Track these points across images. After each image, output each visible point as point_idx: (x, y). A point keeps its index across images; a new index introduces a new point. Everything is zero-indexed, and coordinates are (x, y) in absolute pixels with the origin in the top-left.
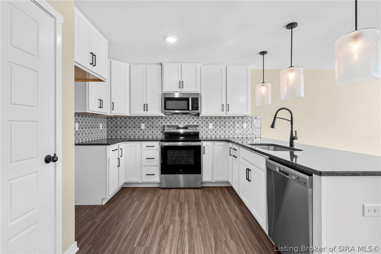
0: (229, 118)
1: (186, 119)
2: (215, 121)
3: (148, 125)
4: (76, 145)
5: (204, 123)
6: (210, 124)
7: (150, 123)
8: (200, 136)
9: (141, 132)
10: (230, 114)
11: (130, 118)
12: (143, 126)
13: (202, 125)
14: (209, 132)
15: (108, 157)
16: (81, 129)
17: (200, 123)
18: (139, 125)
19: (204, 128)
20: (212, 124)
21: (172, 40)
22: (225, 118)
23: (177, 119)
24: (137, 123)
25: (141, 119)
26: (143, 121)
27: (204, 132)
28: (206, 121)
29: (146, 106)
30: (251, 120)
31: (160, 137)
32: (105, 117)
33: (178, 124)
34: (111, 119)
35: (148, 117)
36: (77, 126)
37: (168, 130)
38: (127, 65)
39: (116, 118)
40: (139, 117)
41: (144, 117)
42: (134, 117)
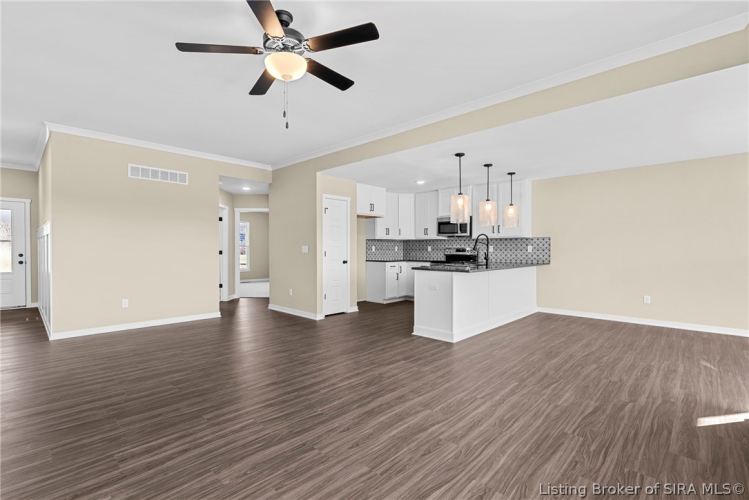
0: (501, 239)
1: (465, 241)
2: (496, 243)
3: (434, 248)
4: (366, 261)
6: (490, 246)
7: (435, 246)
9: (428, 254)
10: (501, 235)
11: (416, 241)
12: (429, 249)
13: (482, 248)
15: (386, 271)
16: (376, 250)
18: (426, 248)
19: (484, 251)
20: (492, 246)
21: (421, 183)
22: (496, 239)
24: (425, 246)
25: (428, 242)
26: (430, 243)
29: (426, 230)
30: (538, 242)
31: (443, 259)
32: (400, 241)
33: (458, 246)
34: (406, 242)
35: (433, 240)
36: (373, 248)
37: (448, 252)
38: (412, 195)
39: (409, 241)
40: (426, 241)
41: (430, 240)
42: (423, 241)
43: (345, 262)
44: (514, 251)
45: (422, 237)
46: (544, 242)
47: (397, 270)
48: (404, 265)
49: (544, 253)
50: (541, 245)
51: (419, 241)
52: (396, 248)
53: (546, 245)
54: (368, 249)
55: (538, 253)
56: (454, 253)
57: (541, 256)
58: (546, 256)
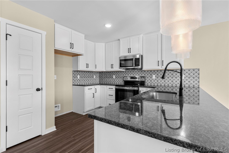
1: (137, 72)
2: (157, 73)
3: (117, 76)
4: (73, 85)
5: (149, 75)
6: (153, 75)
7: (118, 75)
8: (146, 84)
9: (113, 80)
11: (106, 72)
12: (114, 77)
13: (148, 76)
14: (153, 81)
15: (85, 92)
16: (81, 78)
17: (146, 75)
18: (112, 76)
19: (149, 78)
20: (155, 75)
23: (132, 72)
24: (111, 75)
25: (113, 73)
26: (114, 74)
27: (149, 81)
28: (151, 73)
29: (112, 65)
30: (189, 72)
31: (123, 83)
32: (97, 72)
33: (132, 75)
34: (101, 73)
35: (117, 72)
36: (79, 76)
37: (126, 79)
38: (104, 44)
39: (102, 72)
40: (112, 72)
41: (114, 72)
42: (110, 72)
43: (38, 90)
44: (170, 78)
45: (110, 69)
46: (194, 72)
47: (93, 91)
48: (98, 87)
49: (194, 80)
50: (192, 74)
51: (108, 72)
52: (95, 76)
53: (196, 74)
54: (74, 77)
55: (189, 80)
56: (129, 79)
57: (192, 82)
58: (196, 82)
